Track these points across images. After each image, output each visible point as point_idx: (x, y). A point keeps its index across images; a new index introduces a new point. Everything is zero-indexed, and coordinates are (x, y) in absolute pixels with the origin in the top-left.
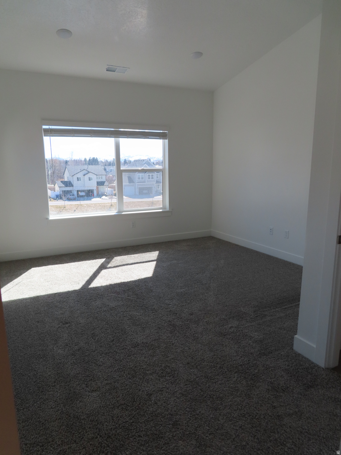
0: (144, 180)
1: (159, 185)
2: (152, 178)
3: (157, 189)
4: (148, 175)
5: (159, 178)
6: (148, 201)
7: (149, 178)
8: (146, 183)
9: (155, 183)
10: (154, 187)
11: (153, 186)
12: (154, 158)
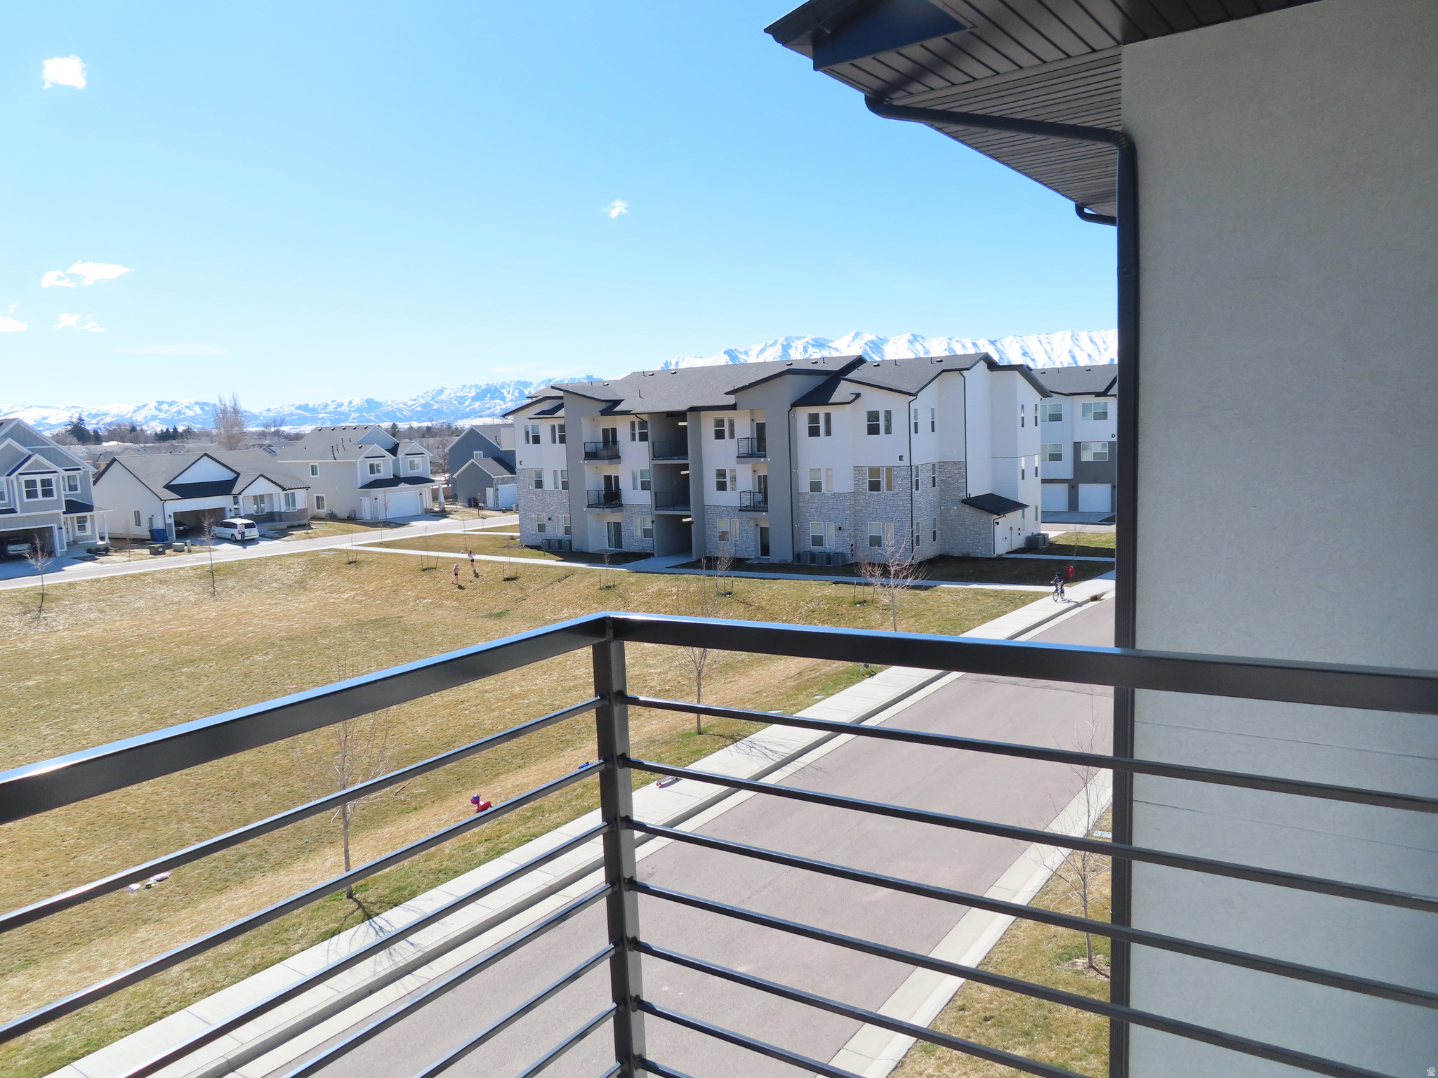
0: (6, 501)
1: (85, 517)
2: (47, 493)
3: (78, 534)
4: (27, 482)
5: (79, 491)
6: (19, 590)
7: (31, 494)
8: (19, 514)
9: (61, 511)
10: (60, 528)
11: (55, 526)
12: (105, 414)
